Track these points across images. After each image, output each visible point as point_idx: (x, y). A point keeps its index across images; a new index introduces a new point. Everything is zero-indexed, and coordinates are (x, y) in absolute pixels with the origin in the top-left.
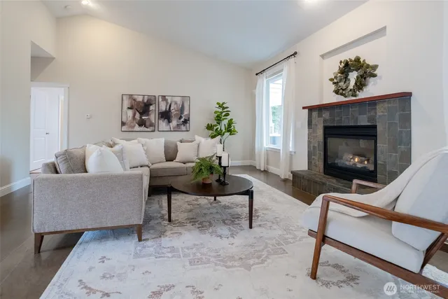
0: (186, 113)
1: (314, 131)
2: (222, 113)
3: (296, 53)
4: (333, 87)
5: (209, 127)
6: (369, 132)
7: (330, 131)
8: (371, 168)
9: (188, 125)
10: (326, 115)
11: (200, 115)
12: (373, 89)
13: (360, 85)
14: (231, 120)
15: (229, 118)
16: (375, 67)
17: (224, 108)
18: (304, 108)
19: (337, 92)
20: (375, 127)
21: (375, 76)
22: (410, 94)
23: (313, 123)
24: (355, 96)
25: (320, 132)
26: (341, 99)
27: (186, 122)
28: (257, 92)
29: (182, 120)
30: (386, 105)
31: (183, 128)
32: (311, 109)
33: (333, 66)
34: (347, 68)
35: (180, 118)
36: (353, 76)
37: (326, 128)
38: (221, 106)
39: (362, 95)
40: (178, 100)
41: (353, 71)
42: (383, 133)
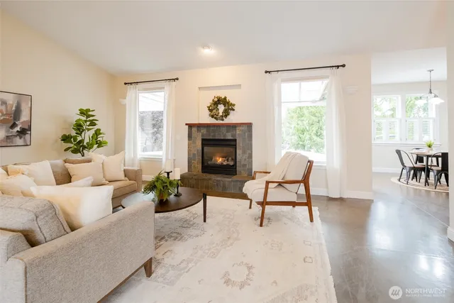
0: (24, 117)
1: (194, 143)
2: (86, 121)
3: (177, 79)
4: (208, 112)
5: (66, 139)
6: (232, 144)
7: (205, 142)
8: (232, 163)
9: (27, 137)
10: (204, 131)
11: (46, 124)
12: (232, 119)
13: (226, 113)
14: (99, 130)
15: (96, 127)
16: (234, 105)
17: (88, 116)
18: (186, 124)
19: (212, 116)
20: (235, 140)
21: (234, 110)
22: (252, 124)
23: (193, 135)
24: (223, 120)
25: (199, 143)
26: (213, 121)
27: (23, 132)
29: (18, 129)
30: (241, 128)
31: (19, 141)
32: (190, 126)
33: (209, 98)
34: (219, 101)
35: (14, 126)
36: (221, 108)
37: (203, 140)
38: (83, 112)
39: (227, 121)
40: (11, 100)
41: (221, 105)
42: (240, 144)
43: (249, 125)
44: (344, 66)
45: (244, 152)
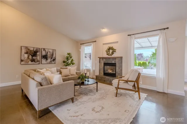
0: (54, 56)
1: (101, 64)
2: (69, 57)
3: (96, 41)
4: (106, 53)
5: (64, 62)
6: (114, 65)
7: (105, 64)
8: (114, 73)
9: (55, 61)
10: (104, 60)
11: (59, 58)
12: (115, 55)
13: (113, 53)
14: (73, 59)
15: (72, 59)
16: (116, 50)
17: (70, 55)
18: (98, 57)
19: (107, 54)
20: (116, 64)
21: (115, 52)
22: (122, 57)
23: (101, 61)
24: (111, 56)
25: (103, 64)
26: (108, 56)
27: (54, 60)
28: (81, 50)
29: (53, 59)
30: (118, 59)
31: (53, 62)
32: (100, 58)
33: (106, 47)
34: (109, 49)
35: (52, 58)
36: (111, 51)
37: (104, 63)
38: (69, 54)
39: (113, 56)
40: (51, 51)
41: (111, 50)
42: (117, 65)
43: (121, 58)
44: (168, 28)
45: (119, 68)
